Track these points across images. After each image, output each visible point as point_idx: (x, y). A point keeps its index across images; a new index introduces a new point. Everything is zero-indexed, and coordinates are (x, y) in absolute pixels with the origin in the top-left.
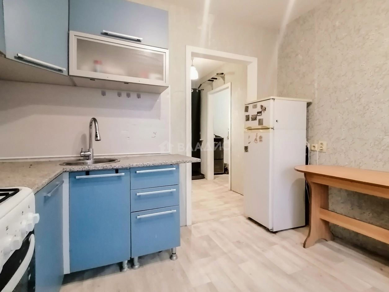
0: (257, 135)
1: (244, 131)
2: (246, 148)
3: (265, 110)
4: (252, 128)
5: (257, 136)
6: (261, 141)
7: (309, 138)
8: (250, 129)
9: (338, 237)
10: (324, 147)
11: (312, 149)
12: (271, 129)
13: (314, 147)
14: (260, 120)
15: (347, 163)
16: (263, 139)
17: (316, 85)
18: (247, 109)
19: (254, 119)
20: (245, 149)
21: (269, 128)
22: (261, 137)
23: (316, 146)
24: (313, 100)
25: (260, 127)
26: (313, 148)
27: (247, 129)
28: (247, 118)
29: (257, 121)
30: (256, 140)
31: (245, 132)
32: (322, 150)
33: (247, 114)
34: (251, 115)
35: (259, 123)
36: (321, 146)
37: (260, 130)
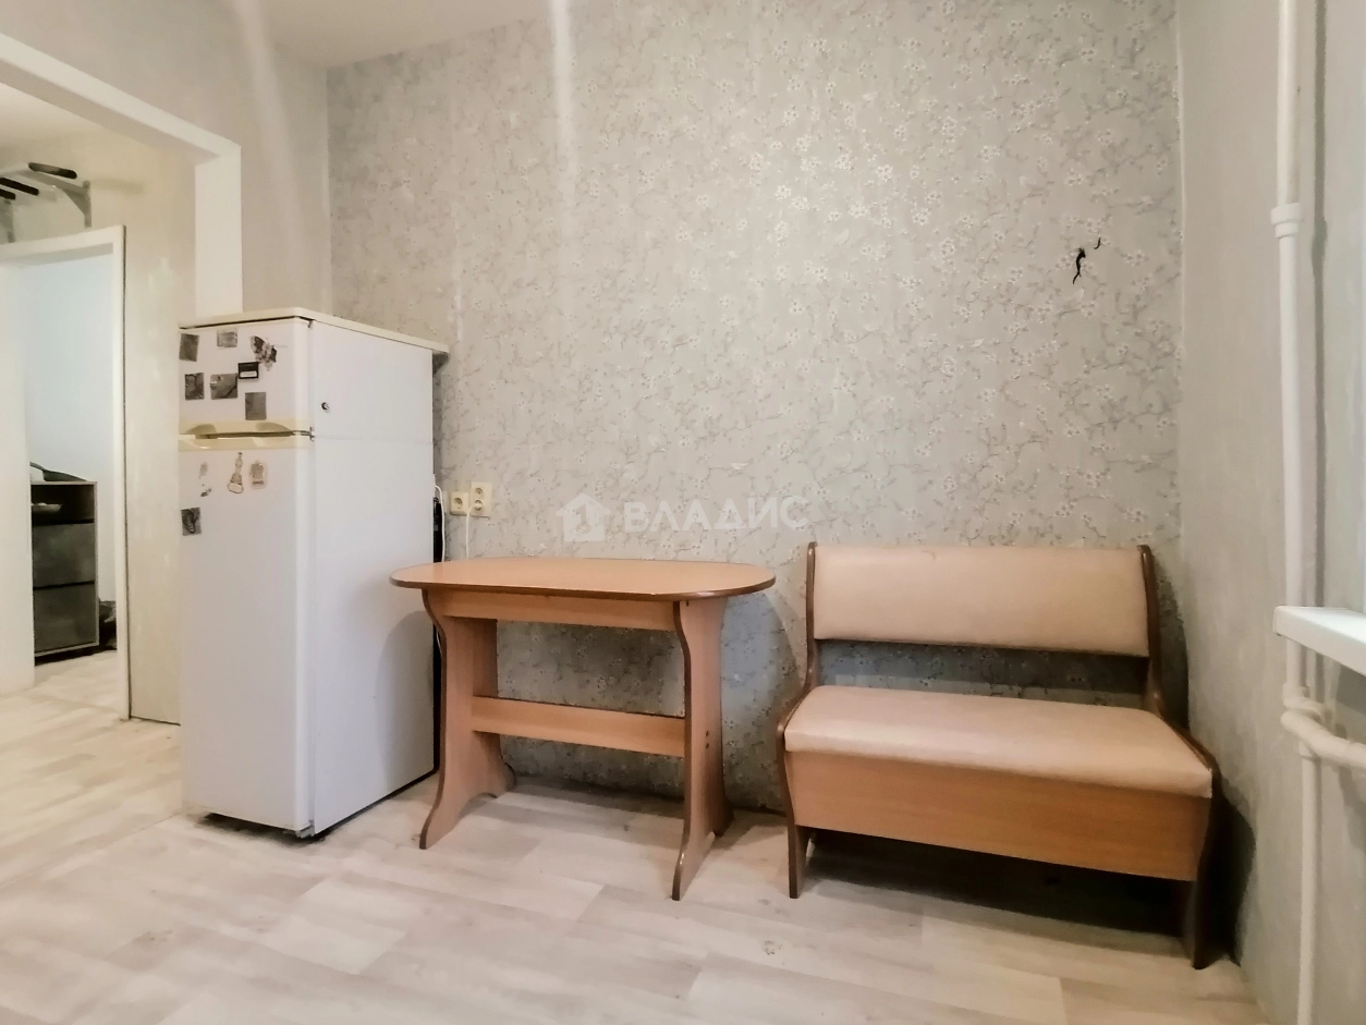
0: (240, 459)
1: (180, 442)
2: (190, 520)
3: (273, 356)
4: (219, 431)
5: (239, 465)
6: (261, 483)
7: (443, 472)
8: (206, 434)
9: (526, 774)
10: (487, 502)
11: (453, 510)
12: (298, 437)
13: (459, 501)
14: (250, 398)
15: (542, 545)
16: (269, 475)
17: (458, 298)
18: (189, 348)
19: (226, 390)
20: (185, 521)
21: (290, 433)
22: (257, 469)
23: (465, 497)
24: (451, 348)
25: (252, 426)
26: (455, 507)
27: (193, 436)
28: (194, 388)
29: (237, 405)
30: (236, 479)
31: (182, 448)
32: (480, 509)
33: (192, 368)
34: (213, 377)
35: (247, 410)
36: (477, 497)
37: (253, 438)
